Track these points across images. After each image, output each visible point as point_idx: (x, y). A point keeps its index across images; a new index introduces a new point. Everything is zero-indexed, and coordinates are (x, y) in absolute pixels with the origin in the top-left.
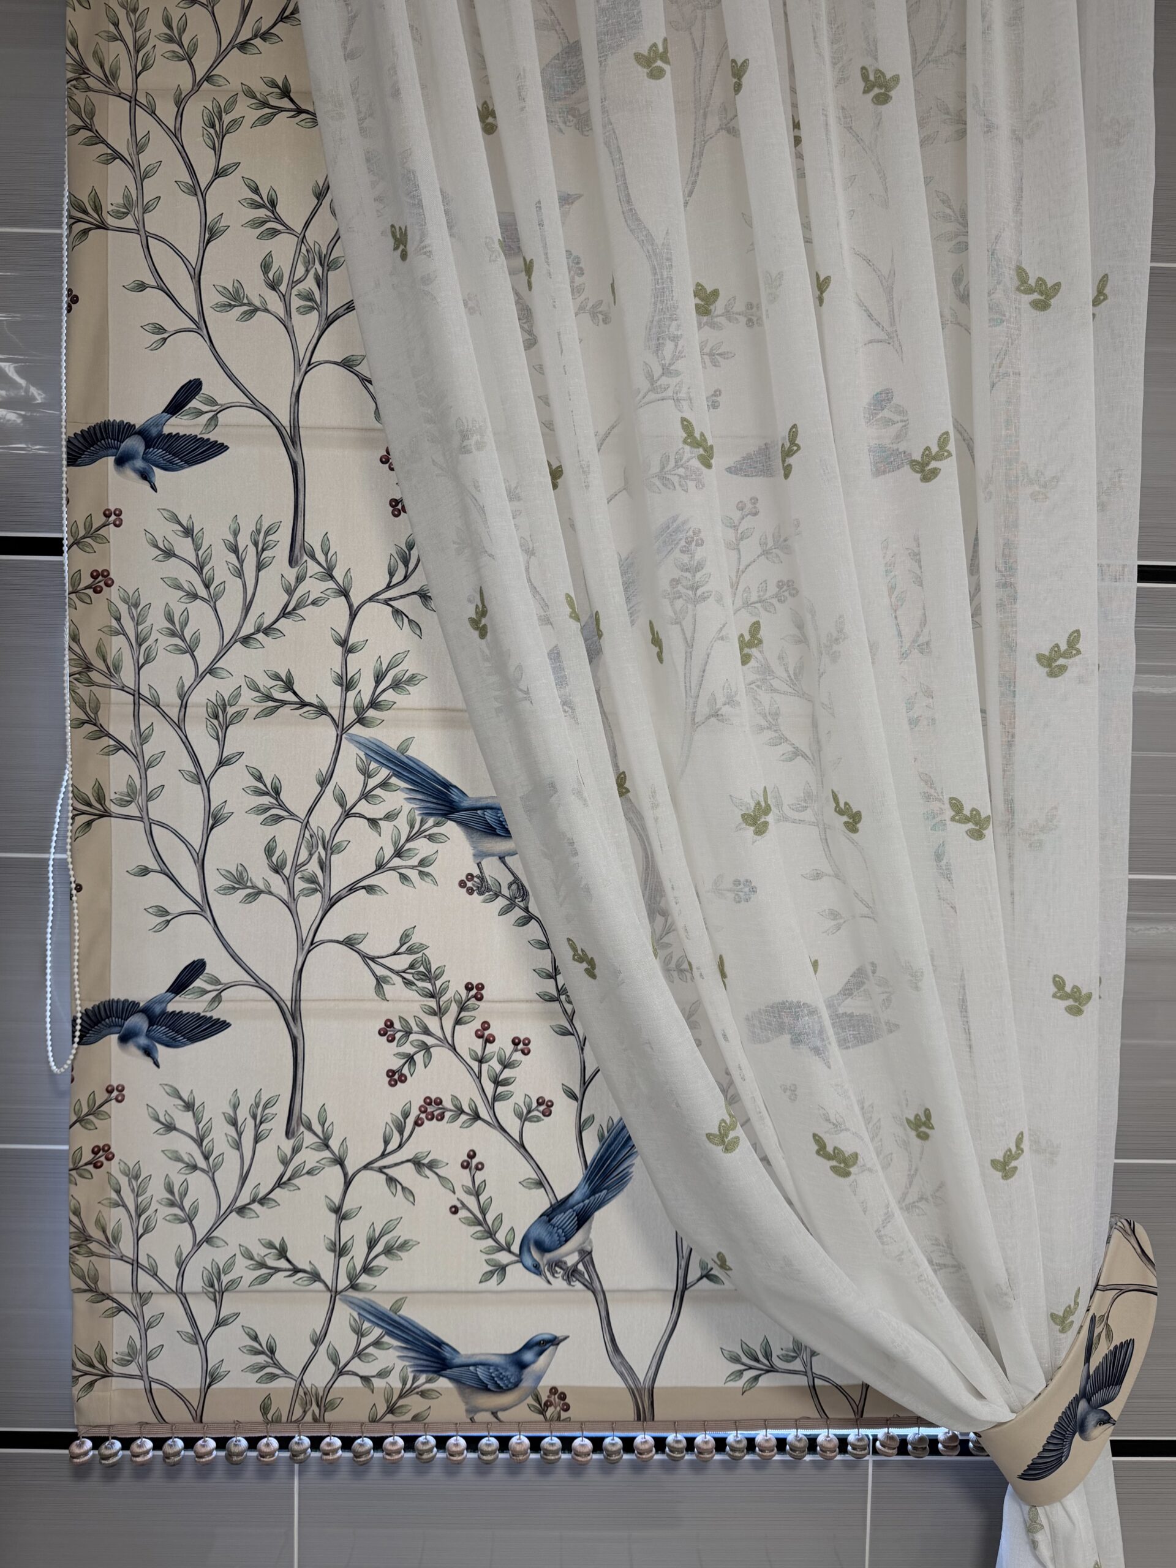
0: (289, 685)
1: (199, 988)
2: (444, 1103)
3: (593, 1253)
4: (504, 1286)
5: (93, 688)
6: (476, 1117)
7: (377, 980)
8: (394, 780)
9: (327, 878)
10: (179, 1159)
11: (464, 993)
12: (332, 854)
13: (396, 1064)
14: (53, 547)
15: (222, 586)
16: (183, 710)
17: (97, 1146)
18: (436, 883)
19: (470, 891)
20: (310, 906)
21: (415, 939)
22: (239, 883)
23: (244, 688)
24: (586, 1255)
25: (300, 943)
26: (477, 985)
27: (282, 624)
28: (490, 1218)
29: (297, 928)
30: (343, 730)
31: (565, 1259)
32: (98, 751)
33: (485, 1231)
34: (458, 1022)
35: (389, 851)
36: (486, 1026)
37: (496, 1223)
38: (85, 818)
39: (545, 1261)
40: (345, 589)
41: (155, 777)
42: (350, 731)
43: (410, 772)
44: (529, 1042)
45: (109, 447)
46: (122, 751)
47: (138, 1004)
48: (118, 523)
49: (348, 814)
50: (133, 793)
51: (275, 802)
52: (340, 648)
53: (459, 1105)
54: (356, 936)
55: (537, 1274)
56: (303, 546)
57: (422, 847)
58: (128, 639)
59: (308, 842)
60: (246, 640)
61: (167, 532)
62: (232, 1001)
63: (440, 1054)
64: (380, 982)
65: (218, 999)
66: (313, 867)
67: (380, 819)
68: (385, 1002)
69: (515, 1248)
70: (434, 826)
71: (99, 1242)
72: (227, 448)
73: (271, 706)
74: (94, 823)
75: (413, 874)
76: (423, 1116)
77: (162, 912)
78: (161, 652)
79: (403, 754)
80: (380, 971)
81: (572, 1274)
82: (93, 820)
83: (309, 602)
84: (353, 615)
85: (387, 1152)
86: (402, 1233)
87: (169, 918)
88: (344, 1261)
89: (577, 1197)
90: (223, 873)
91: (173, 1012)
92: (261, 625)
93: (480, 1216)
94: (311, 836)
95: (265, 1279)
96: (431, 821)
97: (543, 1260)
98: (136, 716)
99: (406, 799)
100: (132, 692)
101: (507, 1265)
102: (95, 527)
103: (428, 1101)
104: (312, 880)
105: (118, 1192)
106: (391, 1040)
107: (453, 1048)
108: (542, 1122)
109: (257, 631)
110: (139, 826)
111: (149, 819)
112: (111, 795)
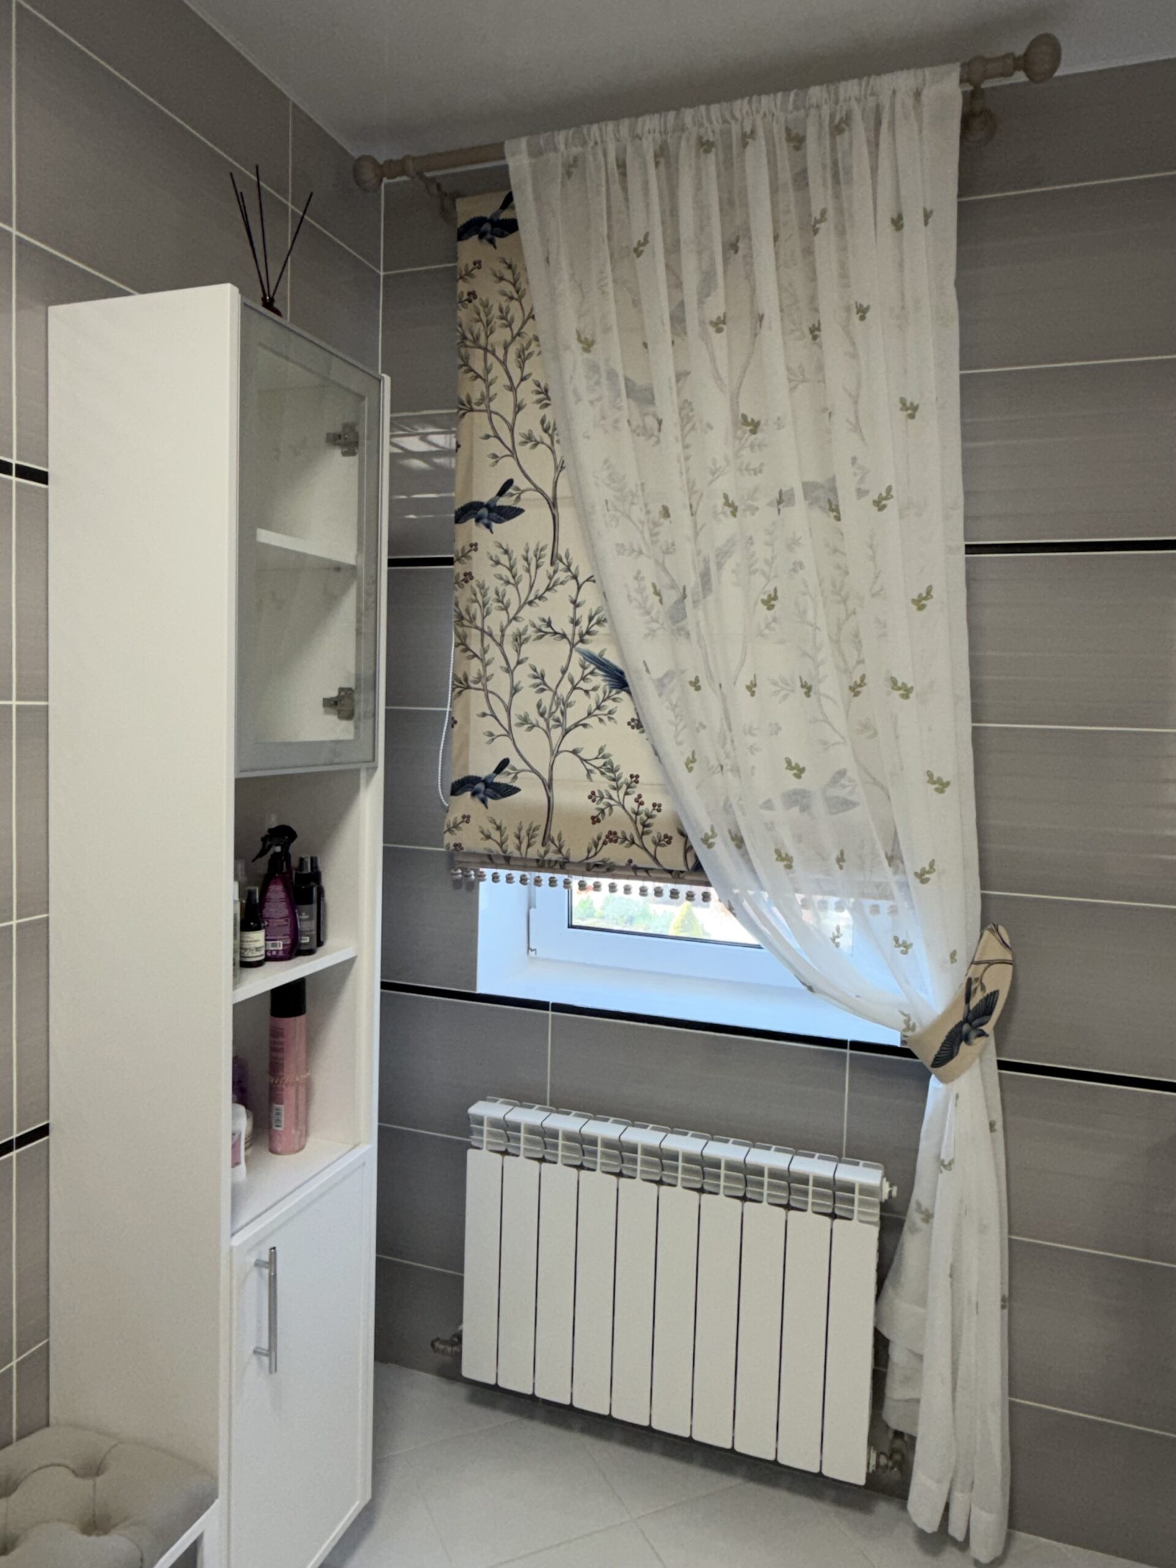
0: (549, 624)
2: (618, 834)
5: (464, 628)
6: (633, 842)
7: (587, 771)
8: (597, 671)
9: (565, 720)
11: (629, 779)
12: (567, 708)
13: (596, 813)
14: (449, 561)
15: (520, 577)
16: (502, 637)
17: (456, 843)
18: (616, 722)
19: (633, 727)
20: (556, 733)
21: (606, 751)
22: (525, 721)
23: (529, 626)
25: (552, 751)
26: (636, 775)
27: (547, 595)
29: (551, 744)
32: (465, 658)
34: (626, 794)
35: (594, 707)
36: (640, 796)
38: (458, 690)
40: (576, 576)
41: (489, 670)
44: (661, 805)
46: (476, 658)
48: (476, 549)
49: (574, 688)
51: (542, 682)
52: (573, 605)
53: (625, 836)
54: (578, 749)
56: (557, 556)
57: (610, 705)
58: (479, 604)
59: (556, 701)
60: (531, 603)
61: (497, 552)
62: (521, 778)
63: (617, 809)
64: (589, 772)
66: (558, 714)
67: (590, 690)
68: (591, 782)
73: (541, 634)
75: (605, 718)
76: (607, 840)
77: (491, 734)
78: (493, 610)
80: (589, 767)
82: (461, 691)
83: (559, 583)
84: (579, 588)
85: (589, 856)
87: (494, 737)
90: (518, 716)
92: (537, 595)
94: (558, 698)
98: (482, 640)
100: (480, 629)
102: (466, 551)
103: (610, 833)
104: (557, 720)
106: (594, 801)
107: (623, 807)
108: (665, 848)
109: (536, 598)
110: (482, 693)
111: (487, 690)
112: (471, 679)
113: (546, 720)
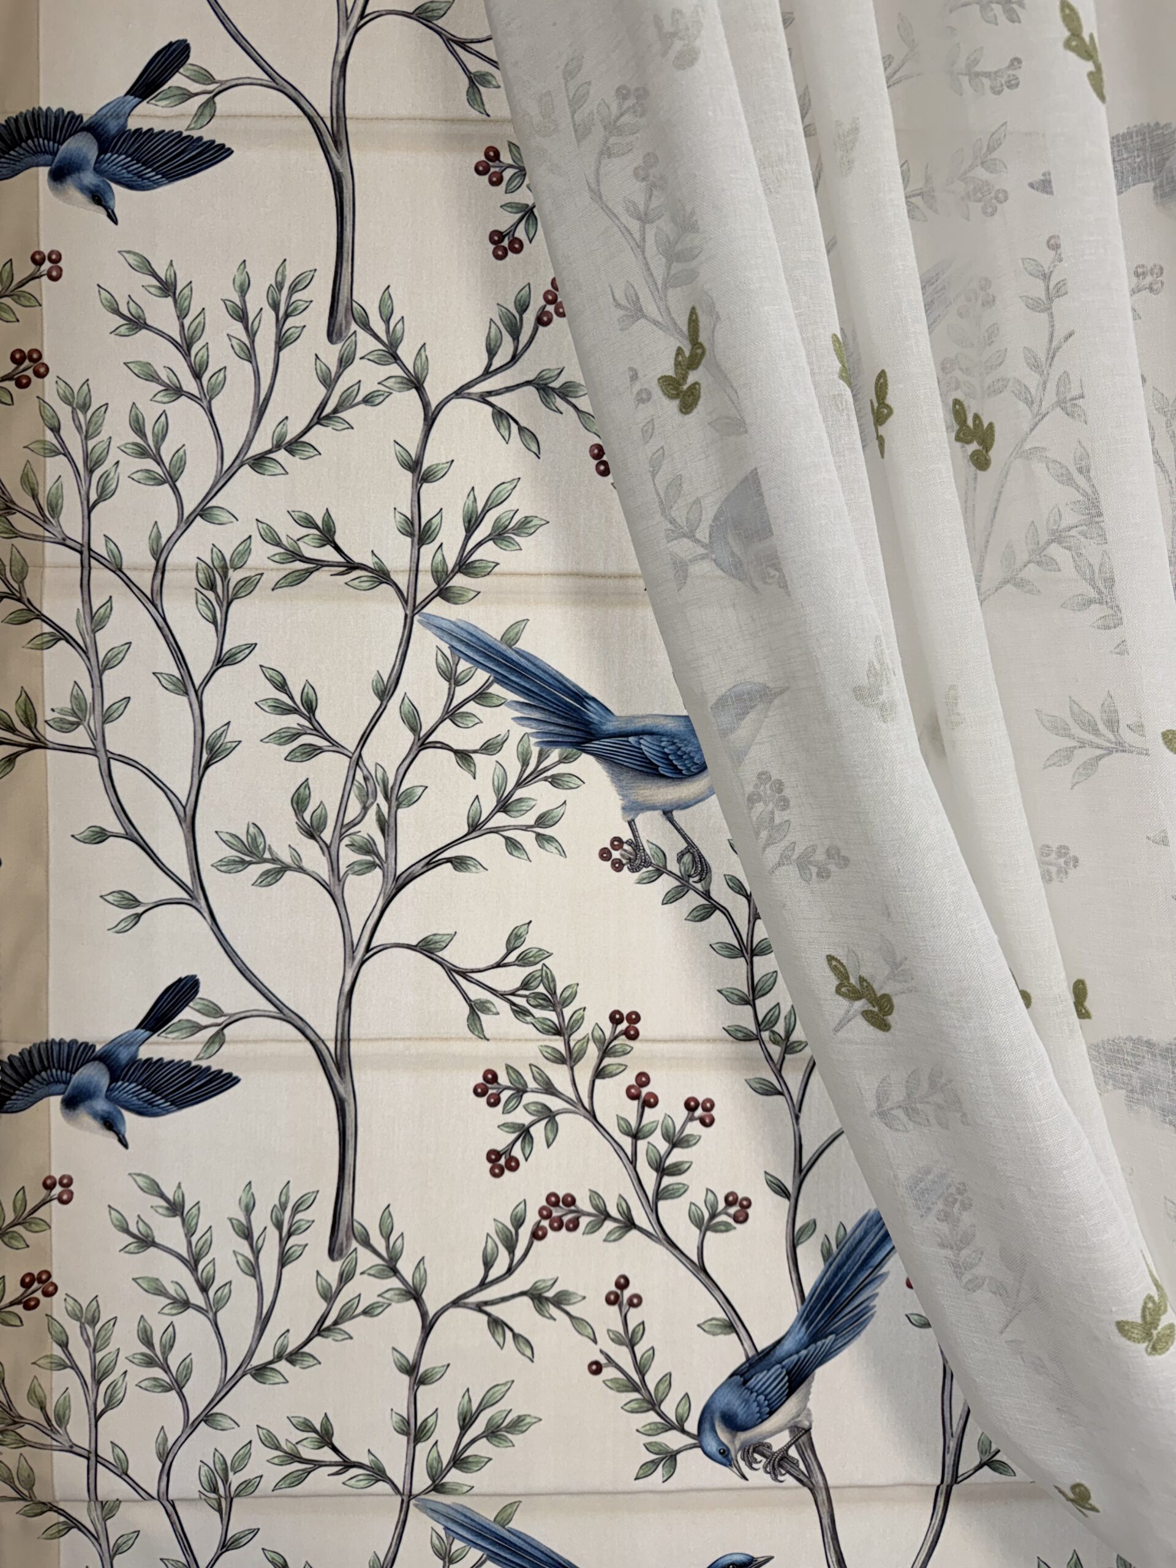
0: (327, 535)
1: (189, 1021)
2: (578, 1203)
3: (813, 1432)
4: (674, 1483)
5: (18, 542)
6: (629, 1224)
7: (471, 1006)
8: (496, 689)
9: (391, 846)
10: (160, 1291)
11: (607, 1027)
12: (398, 807)
13: (502, 1140)
15: (222, 374)
16: (159, 576)
17: (30, 1274)
18: (563, 853)
19: (618, 866)
20: (365, 890)
21: (530, 942)
22: (251, 853)
23: (257, 540)
24: (801, 1434)
25: (348, 949)
26: (630, 1015)
27: (318, 436)
28: (652, 1380)
29: (345, 924)
30: (414, 607)
31: (768, 1441)
32: (24, 643)
33: (644, 1399)
34: (599, 1073)
35: (489, 802)
36: (643, 1079)
37: (662, 1388)
38: (4, 751)
39: (738, 1444)
40: (417, 378)
41: (115, 684)
42: (425, 610)
43: (521, 676)
44: (713, 1105)
45: (38, 151)
46: (63, 643)
47: (93, 1046)
48: (54, 274)
49: (423, 744)
50: (81, 710)
51: (307, 724)
52: (409, 475)
53: (601, 1206)
54: (437, 938)
55: (725, 1465)
56: (350, 309)
57: (541, 797)
58: (72, 461)
59: (360, 788)
60: (259, 462)
61: (134, 288)
62: (241, 1042)
63: (571, 1124)
64: (476, 1009)
65: (218, 1039)
66: (369, 828)
67: (475, 752)
68: (485, 1042)
69: (692, 1426)
70: (560, 762)
71: (36, 1425)
72: (229, 152)
73: (301, 567)
74: (18, 759)
75: (527, 839)
77: (129, 900)
78: (125, 482)
79: (510, 647)
80: (476, 993)
81: (779, 1464)
82: (17, 754)
83: (360, 398)
84: (430, 420)
85: (489, 1279)
86: (513, 1405)
87: (139, 910)
88: (423, 1448)
89: (788, 1346)
90: (226, 837)
92: (283, 436)
93: (636, 1377)
94: (366, 779)
95: (298, 1479)
96: (555, 754)
97: (735, 1443)
98: (85, 585)
99: (515, 719)
100: (78, 547)
101: (679, 1452)
102: (17, 279)
103: (553, 1200)
104: (368, 848)
105: (64, 1345)
106: (494, 1103)
107: (592, 1116)
108: (731, 1233)
109: (277, 447)
110: (91, 762)
111: (106, 751)
112: (46, 713)
113: (326, 848)
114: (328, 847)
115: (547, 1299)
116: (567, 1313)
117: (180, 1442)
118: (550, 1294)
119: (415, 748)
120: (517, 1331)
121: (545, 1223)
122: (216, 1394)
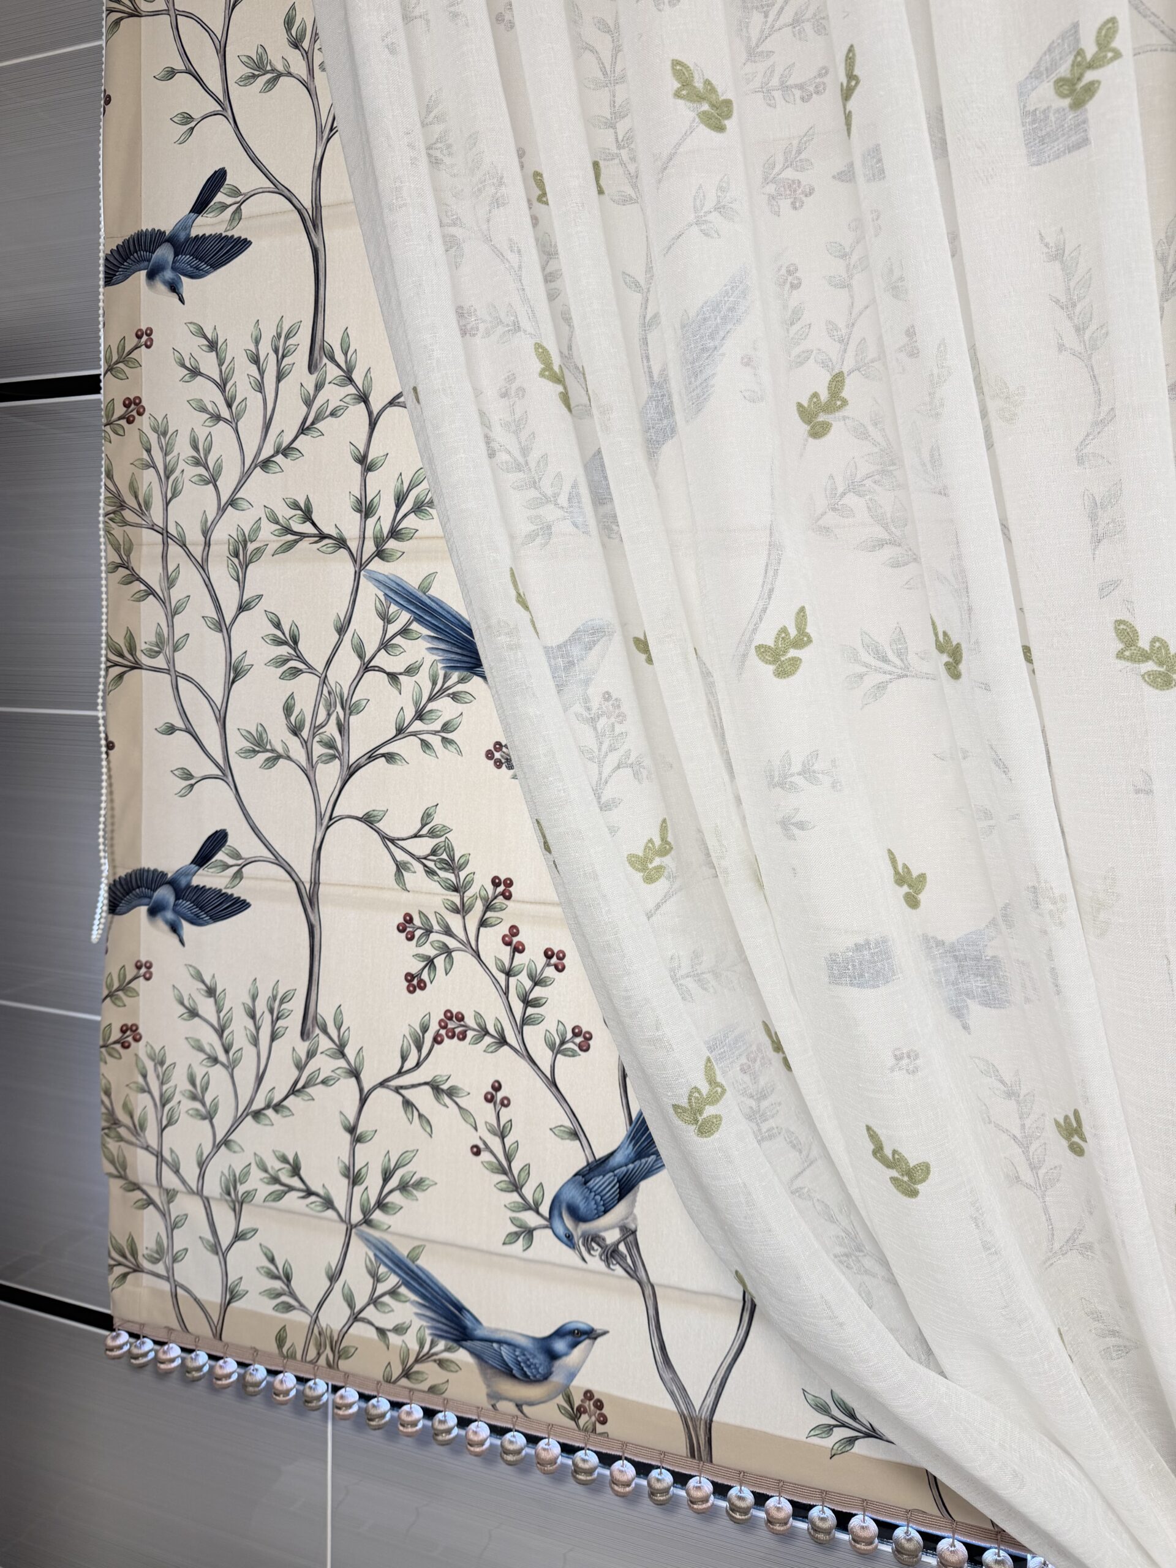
0: (307, 516)
1: (221, 861)
2: (466, 1020)
3: (638, 1233)
4: (530, 1253)
5: (127, 528)
6: (502, 1041)
7: (397, 865)
9: (346, 743)
10: (201, 1049)
11: (490, 888)
12: (350, 714)
13: (415, 966)
15: (244, 403)
16: (207, 548)
17: (125, 1025)
18: (460, 753)
19: (500, 763)
20: (329, 774)
21: (437, 820)
22: (259, 745)
23: (264, 521)
24: (629, 1234)
25: (318, 817)
26: (506, 880)
27: (302, 443)
28: (516, 1166)
29: (316, 800)
30: (361, 565)
31: (603, 1234)
32: (129, 597)
33: (510, 1182)
34: (483, 923)
35: (410, 713)
36: (514, 931)
37: (523, 1175)
38: (116, 671)
39: (580, 1233)
40: (365, 394)
41: (180, 625)
42: (367, 568)
43: (432, 616)
44: (564, 956)
46: (151, 597)
47: (166, 874)
48: (149, 343)
49: (366, 667)
50: (161, 643)
51: (293, 652)
52: (359, 466)
53: (482, 1024)
54: (375, 813)
55: (570, 1247)
56: (322, 347)
57: (445, 708)
58: (157, 471)
59: (326, 700)
60: (266, 464)
61: (193, 347)
62: (252, 878)
63: (463, 959)
64: (401, 868)
65: (238, 875)
66: (331, 730)
67: (401, 674)
68: (406, 893)
69: (545, 1209)
70: (459, 682)
72: (250, 243)
73: (291, 538)
74: (126, 676)
75: (435, 741)
77: (187, 775)
78: (188, 484)
79: (425, 593)
80: (401, 856)
81: (611, 1255)
82: (124, 673)
83: (328, 412)
84: (373, 425)
85: (404, 1070)
86: (417, 1168)
87: (193, 782)
88: (358, 1190)
89: (619, 1158)
90: (244, 733)
91: (197, 886)
92: (280, 445)
93: (505, 1163)
94: (329, 693)
95: (278, 1197)
96: (455, 676)
97: (579, 1230)
98: (164, 557)
100: (160, 530)
101: (535, 1229)
102: (127, 349)
103: (449, 1015)
104: (330, 744)
105: (144, 1076)
106: (410, 938)
107: (477, 954)
108: (578, 1058)
109: (277, 453)
110: (167, 678)
111: (175, 671)
112: (141, 646)
113: (305, 743)
114: (306, 743)
115: (443, 1090)
116: (457, 1104)
117: (210, 1156)
118: (445, 1087)
119: (362, 670)
120: (421, 1112)
121: (443, 1032)
122: (232, 1126)
